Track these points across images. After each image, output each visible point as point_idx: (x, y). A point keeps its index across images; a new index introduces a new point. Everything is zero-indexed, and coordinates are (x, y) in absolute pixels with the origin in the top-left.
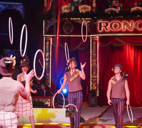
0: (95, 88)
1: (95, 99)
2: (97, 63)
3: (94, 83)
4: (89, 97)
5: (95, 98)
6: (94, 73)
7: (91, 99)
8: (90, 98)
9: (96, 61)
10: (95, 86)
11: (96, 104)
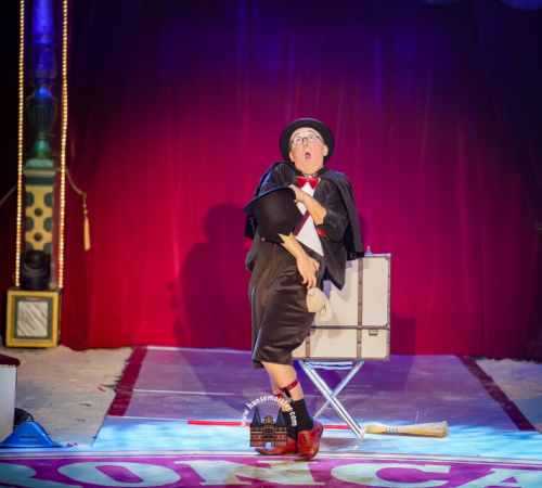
0: (48, 237)
1: (44, 305)
2: (57, 92)
3: (38, 212)
4: (11, 294)
5: (50, 301)
6: (42, 146)
7: (21, 305)
8: (17, 299)
9: (53, 76)
10: (47, 227)
11: (49, 337)
